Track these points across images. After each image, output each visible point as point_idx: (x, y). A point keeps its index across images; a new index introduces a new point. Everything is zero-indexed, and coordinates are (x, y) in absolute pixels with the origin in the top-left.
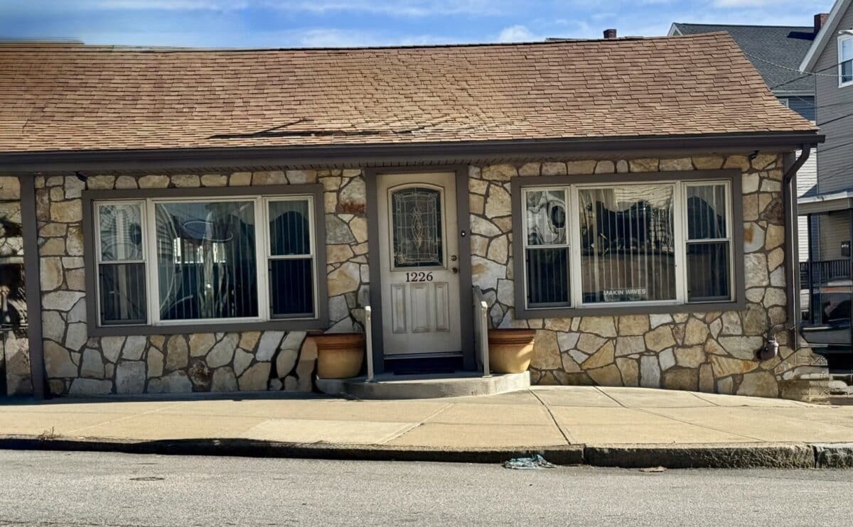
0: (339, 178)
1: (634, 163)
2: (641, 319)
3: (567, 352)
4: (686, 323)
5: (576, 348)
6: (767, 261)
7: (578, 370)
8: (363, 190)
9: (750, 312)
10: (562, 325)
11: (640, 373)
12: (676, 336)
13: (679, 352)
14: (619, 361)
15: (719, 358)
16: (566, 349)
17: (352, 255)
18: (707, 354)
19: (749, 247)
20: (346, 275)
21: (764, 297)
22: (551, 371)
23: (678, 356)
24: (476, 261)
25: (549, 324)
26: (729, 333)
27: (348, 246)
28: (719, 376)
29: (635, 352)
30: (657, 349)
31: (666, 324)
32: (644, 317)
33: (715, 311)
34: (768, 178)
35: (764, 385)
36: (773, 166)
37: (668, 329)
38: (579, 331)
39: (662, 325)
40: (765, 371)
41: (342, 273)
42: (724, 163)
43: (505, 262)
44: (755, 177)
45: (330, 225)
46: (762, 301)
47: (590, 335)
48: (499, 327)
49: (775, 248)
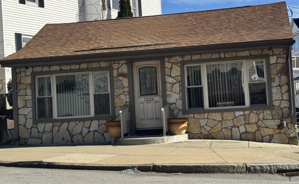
0: (118, 64)
1: (227, 54)
2: (231, 114)
3: (203, 126)
4: (250, 114)
5: (206, 125)
6: (281, 90)
7: (208, 133)
8: (126, 68)
9: (275, 110)
10: (201, 116)
11: (232, 134)
12: (246, 120)
13: (247, 126)
14: (223, 130)
15: (263, 128)
16: (203, 125)
17: (123, 92)
18: (258, 127)
19: (273, 84)
20: (121, 99)
21: (280, 104)
22: (197, 134)
23: (246, 127)
24: (168, 93)
25: (196, 116)
26: (267, 118)
27: (121, 89)
28: (263, 135)
29: (229, 126)
30: (238, 125)
31: (241, 115)
32: (232, 113)
33: (261, 110)
34: (280, 57)
35: (282, 139)
36: (282, 53)
37: (242, 117)
38: (207, 118)
39: (240, 116)
40: (282, 133)
41: (119, 99)
42: (262, 52)
43: (179, 93)
44: (275, 57)
45: (115, 81)
46: (280, 105)
47: (212, 120)
48: (177, 118)
49: (284, 85)
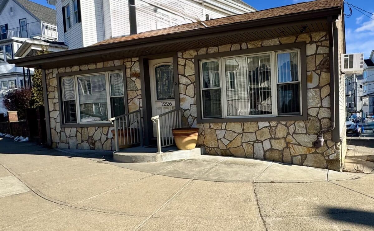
0: (131, 62)
1: (250, 43)
2: (254, 124)
3: (220, 139)
4: (277, 126)
5: (224, 138)
6: (320, 93)
7: (225, 148)
8: (139, 66)
9: (310, 121)
10: (218, 126)
11: (254, 151)
12: (272, 133)
13: (273, 141)
14: (244, 145)
15: (293, 145)
16: (220, 138)
17: (136, 95)
18: (287, 143)
19: (310, 85)
21: (318, 113)
22: (214, 148)
23: (272, 143)
24: (182, 96)
25: (212, 126)
26: (299, 132)
27: (135, 91)
28: (293, 155)
29: (251, 141)
30: (262, 139)
31: (266, 127)
33: (291, 121)
34: (322, 46)
35: (318, 161)
36: (324, 38)
37: (267, 129)
38: (225, 129)
39: (264, 127)
40: (319, 153)
41: (133, 103)
42: (296, 39)
43: (193, 97)
44: (314, 46)
45: (128, 83)
46: (317, 115)
47: (231, 131)
48: (192, 127)
49: (325, 85)
